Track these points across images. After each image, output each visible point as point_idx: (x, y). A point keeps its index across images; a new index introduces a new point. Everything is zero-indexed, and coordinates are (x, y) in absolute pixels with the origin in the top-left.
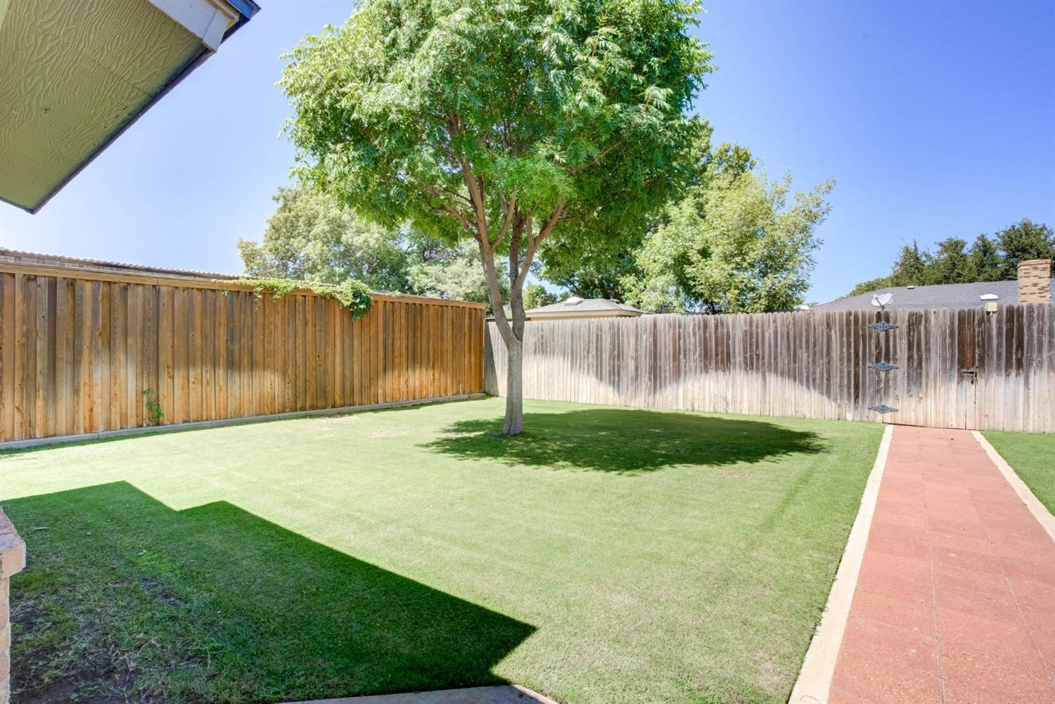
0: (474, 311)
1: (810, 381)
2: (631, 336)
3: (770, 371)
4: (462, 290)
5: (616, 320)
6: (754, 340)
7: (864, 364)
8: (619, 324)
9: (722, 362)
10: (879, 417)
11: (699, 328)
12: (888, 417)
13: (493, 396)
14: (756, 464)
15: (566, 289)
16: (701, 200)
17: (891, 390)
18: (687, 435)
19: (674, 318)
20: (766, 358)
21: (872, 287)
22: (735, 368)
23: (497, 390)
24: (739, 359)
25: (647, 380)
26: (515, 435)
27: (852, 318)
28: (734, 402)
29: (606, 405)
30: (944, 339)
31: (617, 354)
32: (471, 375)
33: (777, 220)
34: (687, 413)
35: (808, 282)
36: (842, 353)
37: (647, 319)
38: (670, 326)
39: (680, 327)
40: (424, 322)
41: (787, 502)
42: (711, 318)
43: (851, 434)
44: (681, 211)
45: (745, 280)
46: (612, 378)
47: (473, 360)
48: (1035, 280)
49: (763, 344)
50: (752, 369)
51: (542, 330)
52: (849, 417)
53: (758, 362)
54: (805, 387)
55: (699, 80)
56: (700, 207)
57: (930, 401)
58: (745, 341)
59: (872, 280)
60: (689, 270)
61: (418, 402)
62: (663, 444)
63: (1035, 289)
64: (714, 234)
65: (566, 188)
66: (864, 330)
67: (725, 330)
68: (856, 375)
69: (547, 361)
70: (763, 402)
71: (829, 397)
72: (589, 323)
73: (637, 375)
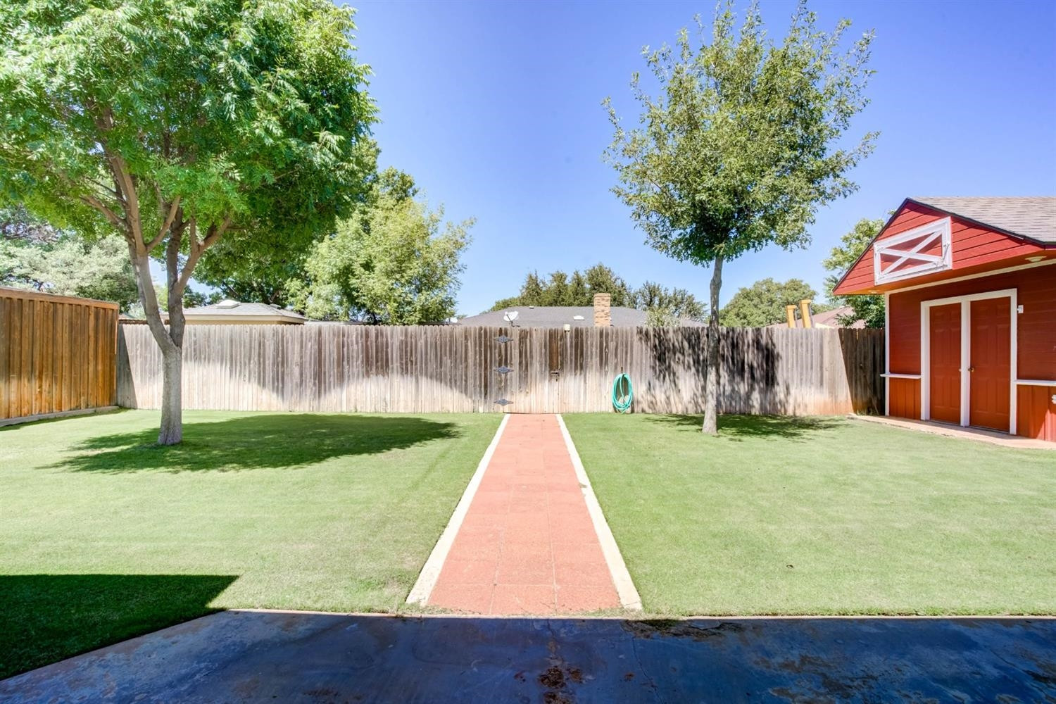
0: (102, 311)
1: (452, 382)
2: (296, 343)
3: (421, 374)
4: (74, 284)
5: (280, 327)
6: (409, 349)
7: (491, 368)
8: (283, 331)
9: (382, 368)
10: (501, 408)
11: (362, 337)
12: (507, 408)
13: (130, 408)
14: (408, 449)
15: (217, 290)
16: (366, 217)
17: (509, 388)
18: (351, 432)
19: (339, 328)
20: (418, 364)
21: (506, 305)
22: (392, 372)
23: (135, 402)
24: (396, 364)
25: (311, 384)
26: (173, 445)
27: (483, 332)
28: (392, 402)
29: (270, 411)
30: (541, 349)
31: (281, 360)
32: (97, 386)
33: (431, 245)
34: (350, 415)
35: (455, 299)
36: (475, 359)
37: (311, 326)
38: (334, 335)
39: (344, 336)
40: (25, 322)
41: (429, 471)
42: (372, 328)
43: (481, 422)
44: (348, 227)
45: (404, 295)
46: (276, 384)
47: (100, 368)
48: (603, 308)
49: (416, 352)
50: (407, 373)
51: (195, 335)
52: (481, 410)
53: (412, 368)
54: (448, 388)
55: (367, 128)
56: (365, 223)
57: (532, 396)
58: (401, 350)
59: (507, 298)
60: (353, 281)
61: (13, 421)
62: (328, 442)
63: (603, 314)
64: (377, 249)
65: (240, 206)
66: (491, 342)
67: (385, 339)
68: (486, 377)
69: (201, 368)
70: (416, 400)
71: (466, 394)
72: (251, 330)
73: (301, 381)
